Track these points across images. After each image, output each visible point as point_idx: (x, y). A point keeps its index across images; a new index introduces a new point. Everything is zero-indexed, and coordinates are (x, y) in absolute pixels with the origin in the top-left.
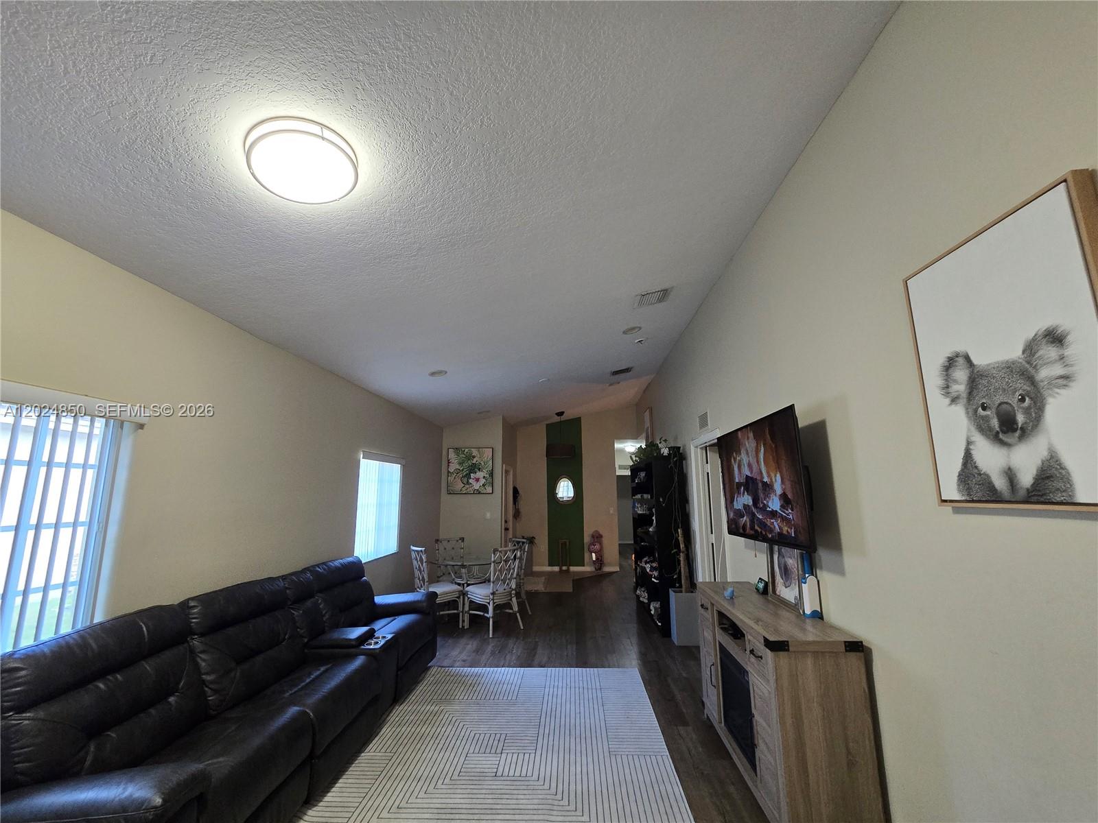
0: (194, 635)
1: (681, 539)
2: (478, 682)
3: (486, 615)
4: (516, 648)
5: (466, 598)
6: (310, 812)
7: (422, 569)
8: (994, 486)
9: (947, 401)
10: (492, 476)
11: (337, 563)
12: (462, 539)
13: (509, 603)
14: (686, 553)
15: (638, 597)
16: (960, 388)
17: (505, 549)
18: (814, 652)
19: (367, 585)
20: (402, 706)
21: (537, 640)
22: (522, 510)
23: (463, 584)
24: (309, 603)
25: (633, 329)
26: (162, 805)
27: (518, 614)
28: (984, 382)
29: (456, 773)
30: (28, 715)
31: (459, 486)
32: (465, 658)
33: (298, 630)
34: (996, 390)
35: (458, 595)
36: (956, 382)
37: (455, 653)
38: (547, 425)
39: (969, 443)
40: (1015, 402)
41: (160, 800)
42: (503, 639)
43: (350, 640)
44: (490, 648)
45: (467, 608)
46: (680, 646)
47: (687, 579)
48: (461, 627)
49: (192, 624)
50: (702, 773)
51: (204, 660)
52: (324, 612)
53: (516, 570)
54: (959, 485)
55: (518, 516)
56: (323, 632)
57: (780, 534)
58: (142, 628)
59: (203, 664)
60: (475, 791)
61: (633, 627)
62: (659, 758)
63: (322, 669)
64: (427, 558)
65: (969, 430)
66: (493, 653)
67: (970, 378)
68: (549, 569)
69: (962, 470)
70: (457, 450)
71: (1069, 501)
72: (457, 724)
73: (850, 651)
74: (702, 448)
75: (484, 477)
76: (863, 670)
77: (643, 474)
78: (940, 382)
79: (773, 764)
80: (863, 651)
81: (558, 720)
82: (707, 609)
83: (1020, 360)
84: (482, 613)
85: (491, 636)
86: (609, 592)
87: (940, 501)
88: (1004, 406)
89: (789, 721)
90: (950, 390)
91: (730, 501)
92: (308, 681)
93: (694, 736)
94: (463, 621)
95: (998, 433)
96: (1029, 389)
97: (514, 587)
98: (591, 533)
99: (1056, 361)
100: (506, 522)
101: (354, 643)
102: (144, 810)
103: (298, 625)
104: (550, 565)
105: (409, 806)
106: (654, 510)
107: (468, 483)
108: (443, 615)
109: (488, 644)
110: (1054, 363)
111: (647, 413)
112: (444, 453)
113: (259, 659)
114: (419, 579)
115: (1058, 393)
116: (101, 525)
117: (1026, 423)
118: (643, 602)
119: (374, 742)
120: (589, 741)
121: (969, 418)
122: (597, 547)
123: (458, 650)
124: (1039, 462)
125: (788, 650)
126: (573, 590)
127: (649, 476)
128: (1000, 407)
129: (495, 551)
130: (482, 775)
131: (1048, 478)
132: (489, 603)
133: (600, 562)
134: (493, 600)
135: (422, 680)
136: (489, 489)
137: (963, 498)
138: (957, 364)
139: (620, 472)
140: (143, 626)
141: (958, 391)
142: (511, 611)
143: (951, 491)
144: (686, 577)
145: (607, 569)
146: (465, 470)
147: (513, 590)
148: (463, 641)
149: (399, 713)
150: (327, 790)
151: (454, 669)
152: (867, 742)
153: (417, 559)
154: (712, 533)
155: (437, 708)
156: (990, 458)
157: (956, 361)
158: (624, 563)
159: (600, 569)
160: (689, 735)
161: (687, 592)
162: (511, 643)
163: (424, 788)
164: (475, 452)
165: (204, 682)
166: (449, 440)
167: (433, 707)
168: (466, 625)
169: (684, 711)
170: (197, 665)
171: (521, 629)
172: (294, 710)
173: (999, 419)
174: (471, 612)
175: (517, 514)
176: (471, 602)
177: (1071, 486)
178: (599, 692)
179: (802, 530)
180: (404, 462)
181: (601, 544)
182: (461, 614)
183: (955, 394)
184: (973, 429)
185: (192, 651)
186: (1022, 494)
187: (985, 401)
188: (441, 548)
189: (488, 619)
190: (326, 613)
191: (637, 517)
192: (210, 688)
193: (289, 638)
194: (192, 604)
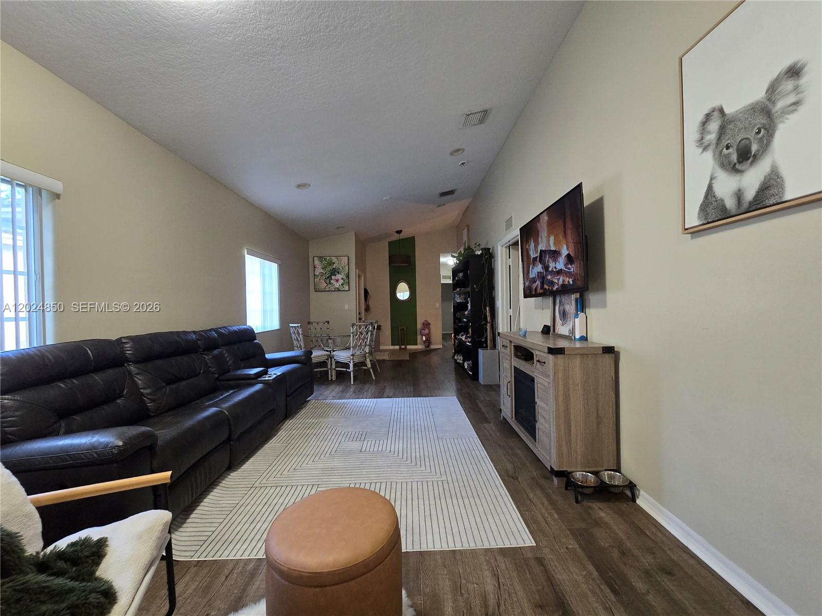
0: (130, 362)
1: (488, 314)
2: (345, 407)
3: (348, 370)
4: (372, 389)
5: (333, 360)
6: (232, 474)
7: (299, 339)
8: (725, 207)
9: (701, 150)
10: (348, 278)
11: (235, 328)
12: (328, 322)
13: (364, 362)
14: (491, 323)
15: (455, 360)
16: (711, 137)
17: (360, 324)
18: (581, 354)
19: (259, 347)
20: (291, 421)
21: (385, 384)
22: (371, 306)
23: (330, 351)
24: (216, 352)
25: (458, 150)
26: (123, 445)
27: (371, 370)
28: (731, 126)
29: (334, 451)
30: (7, 397)
31: (323, 285)
32: (335, 395)
33: (210, 369)
34: (740, 130)
35: (327, 358)
36: (709, 133)
37: (327, 392)
38: (390, 243)
39: (712, 179)
40: (753, 135)
41: (121, 443)
42: (361, 385)
43: (250, 374)
44: (352, 389)
45: (334, 366)
46: (486, 385)
47: (491, 341)
48: (330, 379)
49: (127, 355)
50: (500, 445)
51: (139, 381)
52: (228, 360)
53: (369, 340)
54: (699, 214)
55: (368, 310)
56: (229, 371)
57: (563, 286)
58: (87, 351)
59: (140, 382)
60: (347, 459)
61: (452, 376)
62: (471, 439)
63: (231, 392)
64: (302, 331)
65: (713, 168)
66: (354, 392)
67: (721, 126)
68: (392, 347)
69: (704, 202)
70: (321, 258)
71: (779, 202)
72: (331, 428)
73: (606, 353)
74: (506, 247)
75: (342, 279)
76: (613, 365)
77: (461, 275)
78: (697, 136)
79: (548, 428)
80: (614, 353)
81: (402, 424)
82: (507, 347)
83: (763, 100)
84: (345, 369)
85: (352, 383)
86: (435, 359)
87: (683, 229)
88: (744, 141)
89: (561, 399)
90: (704, 141)
91: (526, 273)
92: (221, 397)
93: (494, 427)
94: (332, 376)
95: (735, 164)
96: (765, 122)
97: (367, 351)
98: (422, 322)
99: (791, 92)
100: (360, 314)
101: (253, 376)
102: (110, 447)
103: (209, 365)
104: (393, 345)
105: (301, 468)
106: (469, 299)
107: (330, 283)
108: (316, 371)
109: (351, 387)
110: (789, 94)
111: (466, 230)
112: (311, 260)
113: (184, 383)
114: (297, 347)
115: (787, 119)
116: (38, 276)
117: (758, 150)
118: (459, 363)
119: (273, 439)
120: (424, 433)
121: (715, 159)
122: (426, 331)
123: (330, 391)
124: (763, 179)
125: (564, 353)
126: (410, 358)
127: (465, 275)
128: (739, 145)
129: (353, 325)
130: (351, 452)
131: (767, 188)
132: (350, 362)
133: (428, 342)
134: (353, 359)
135: (304, 407)
136: (346, 288)
137: (702, 223)
138: (713, 117)
139: (443, 281)
140: (88, 349)
141: (709, 140)
142: (366, 368)
143: (693, 220)
144: (491, 339)
145: (433, 347)
146: (328, 273)
147: (367, 353)
148: (332, 387)
149: (289, 424)
150: (243, 462)
151: (327, 401)
152: (611, 409)
153: (295, 333)
154: (510, 308)
155: (317, 421)
156: (726, 186)
157: (712, 116)
158: (446, 344)
159: (428, 346)
160: (491, 428)
161: (490, 349)
162: (367, 386)
163: (312, 459)
164: (334, 260)
165: (142, 394)
166: (314, 251)
167: (314, 420)
168: (334, 378)
169: (488, 416)
170: (134, 382)
171: (373, 380)
172: (213, 410)
173: (738, 153)
174: (337, 369)
175: (367, 309)
176: (337, 362)
177: (782, 189)
178: (430, 409)
179: (579, 278)
180: (280, 262)
181: (429, 329)
182: (330, 371)
183: (706, 143)
184: (717, 167)
185: (130, 373)
186: (745, 205)
187: (729, 142)
188: (312, 328)
189: (350, 373)
190: (229, 360)
191: (456, 305)
192: (148, 399)
193: (203, 373)
194: (124, 341)
